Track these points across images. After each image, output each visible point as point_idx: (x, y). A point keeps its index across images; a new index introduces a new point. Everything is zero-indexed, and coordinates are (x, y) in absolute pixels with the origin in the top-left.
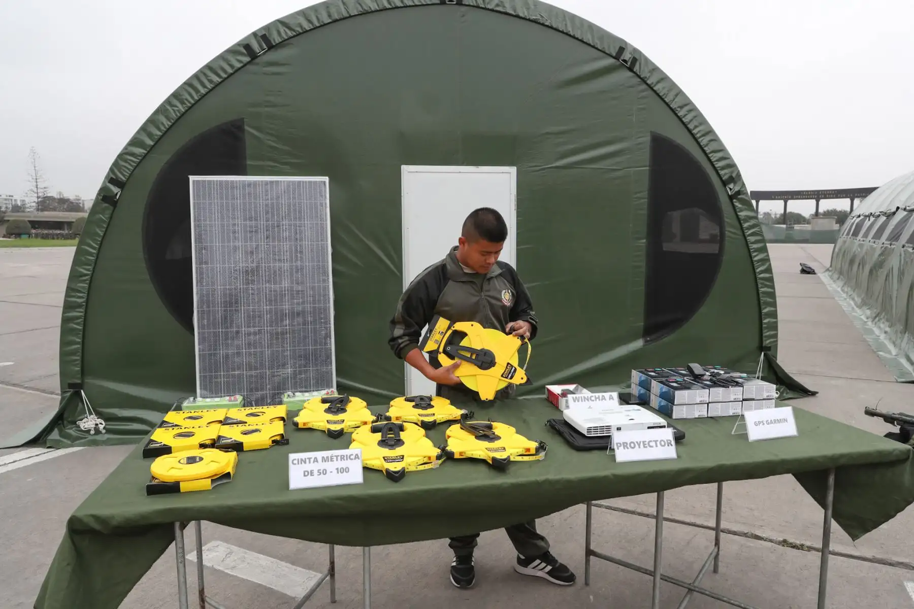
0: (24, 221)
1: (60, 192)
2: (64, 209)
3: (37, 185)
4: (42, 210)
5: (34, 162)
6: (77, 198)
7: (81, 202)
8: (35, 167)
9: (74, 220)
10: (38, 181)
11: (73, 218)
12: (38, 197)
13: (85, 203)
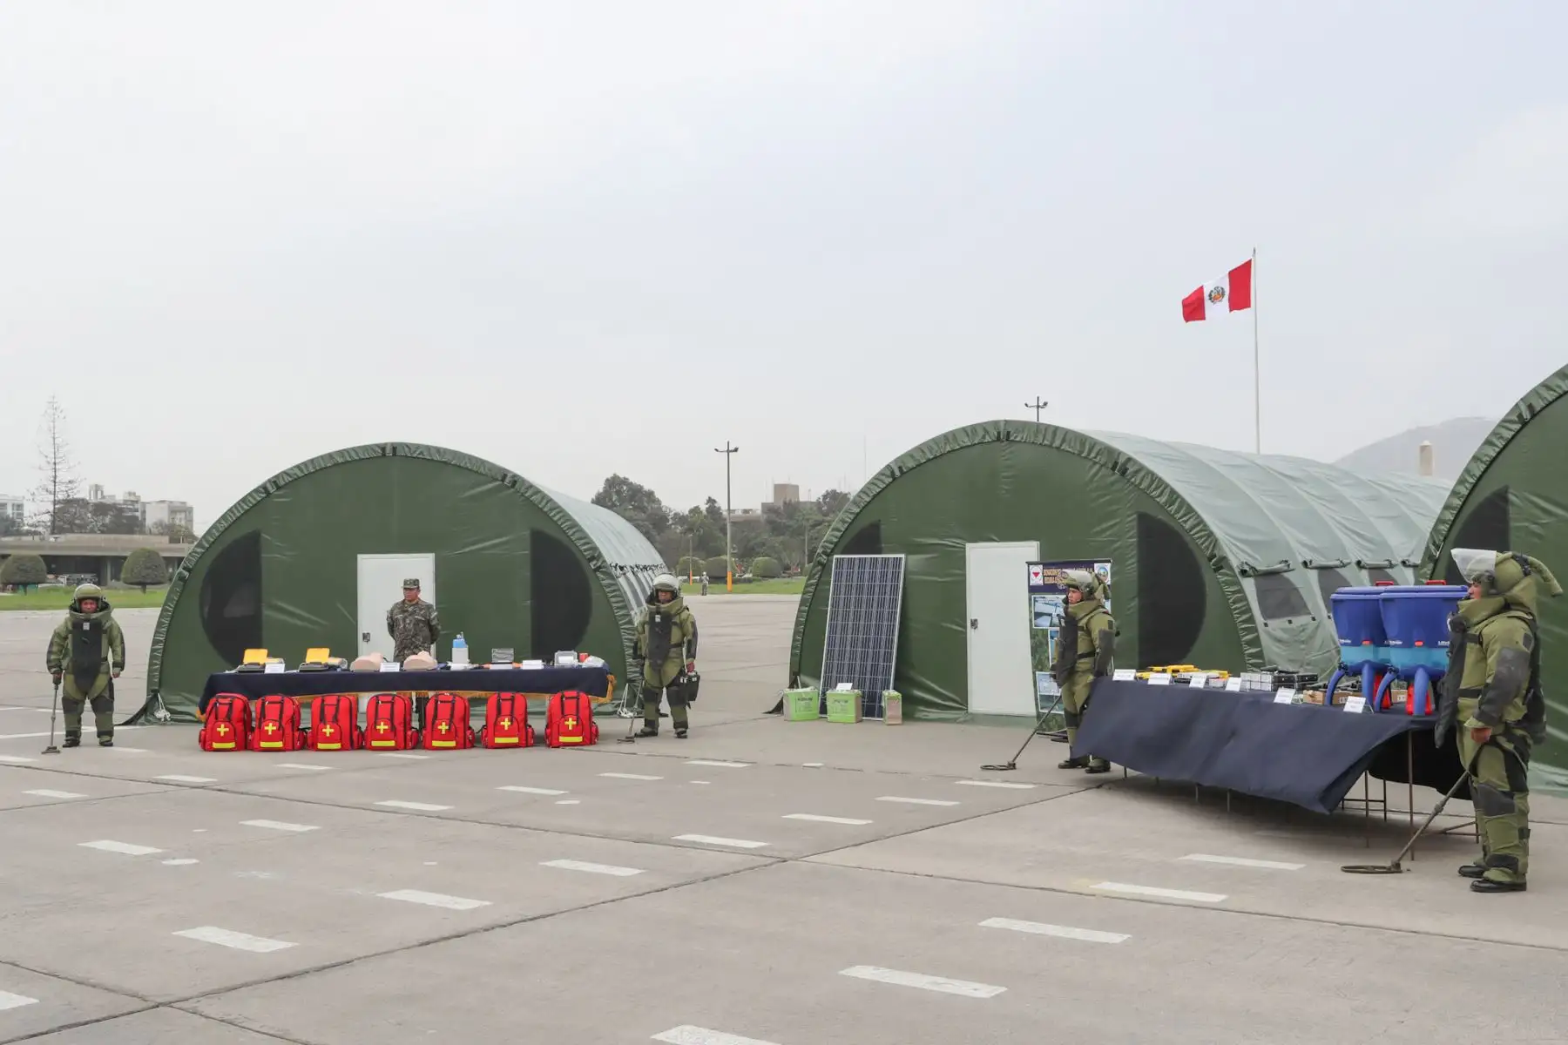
0: (32, 558)
1: (96, 486)
2: (103, 525)
3: (55, 477)
4: (62, 531)
5: (54, 428)
6: (133, 498)
7: (137, 506)
8: (54, 438)
9: (127, 554)
10: (57, 467)
11: (124, 549)
12: (55, 503)
13: (148, 509)
